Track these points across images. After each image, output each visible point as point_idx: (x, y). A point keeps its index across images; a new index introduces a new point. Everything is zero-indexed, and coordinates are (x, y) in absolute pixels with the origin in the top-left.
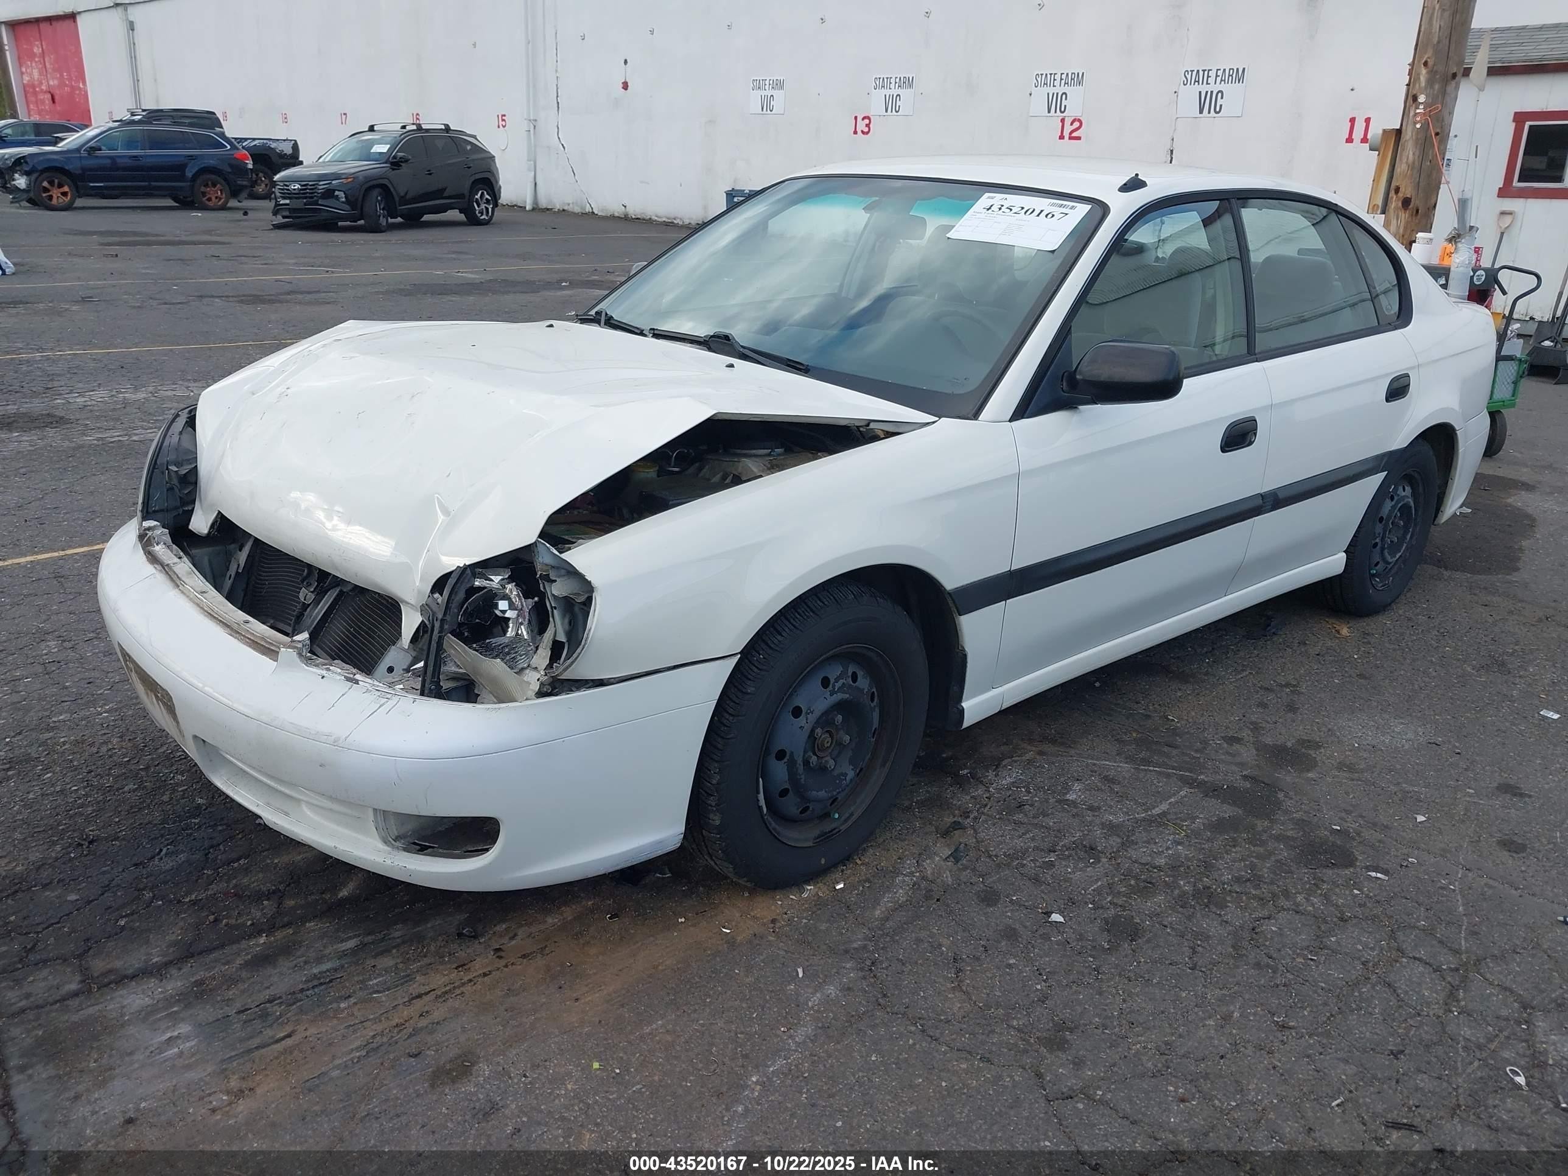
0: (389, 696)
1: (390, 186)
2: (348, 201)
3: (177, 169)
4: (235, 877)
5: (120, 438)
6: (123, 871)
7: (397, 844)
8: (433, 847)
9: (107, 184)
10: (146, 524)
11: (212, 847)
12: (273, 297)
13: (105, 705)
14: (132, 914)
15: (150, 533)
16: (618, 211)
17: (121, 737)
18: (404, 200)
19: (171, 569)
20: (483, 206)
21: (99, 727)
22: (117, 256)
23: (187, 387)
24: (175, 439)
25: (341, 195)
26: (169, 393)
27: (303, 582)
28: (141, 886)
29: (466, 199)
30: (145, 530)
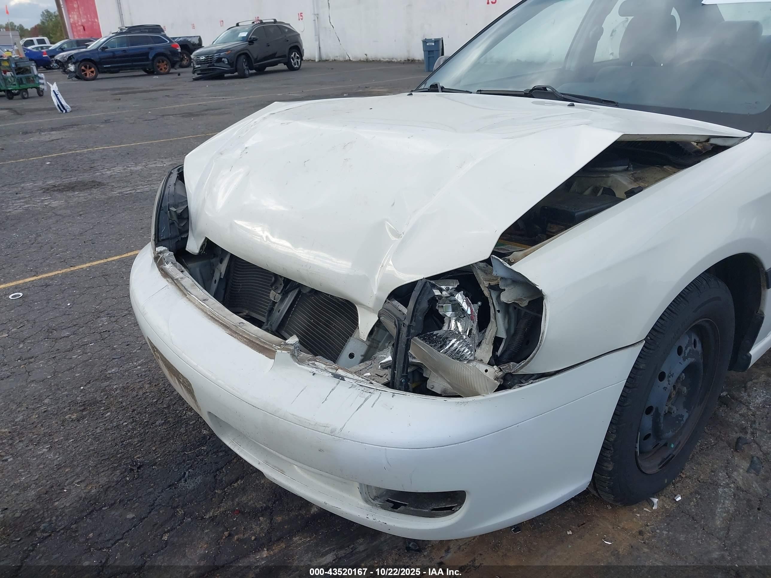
0: (371, 391)
1: (249, 53)
2: (229, 63)
3: (144, 55)
4: (237, 497)
5: (131, 192)
6: (162, 491)
7: (376, 502)
8: (405, 505)
9: (112, 65)
10: (160, 249)
11: (218, 470)
12: (198, 113)
13: (138, 360)
14: (172, 530)
15: (161, 256)
16: (362, 57)
17: (150, 383)
18: (257, 61)
19: (179, 282)
20: (296, 60)
21: (136, 377)
22: (120, 99)
23: (162, 162)
24: (172, 189)
25: (225, 60)
26: (154, 166)
27: (272, 286)
28: (175, 505)
29: (287, 58)
30: (158, 253)
